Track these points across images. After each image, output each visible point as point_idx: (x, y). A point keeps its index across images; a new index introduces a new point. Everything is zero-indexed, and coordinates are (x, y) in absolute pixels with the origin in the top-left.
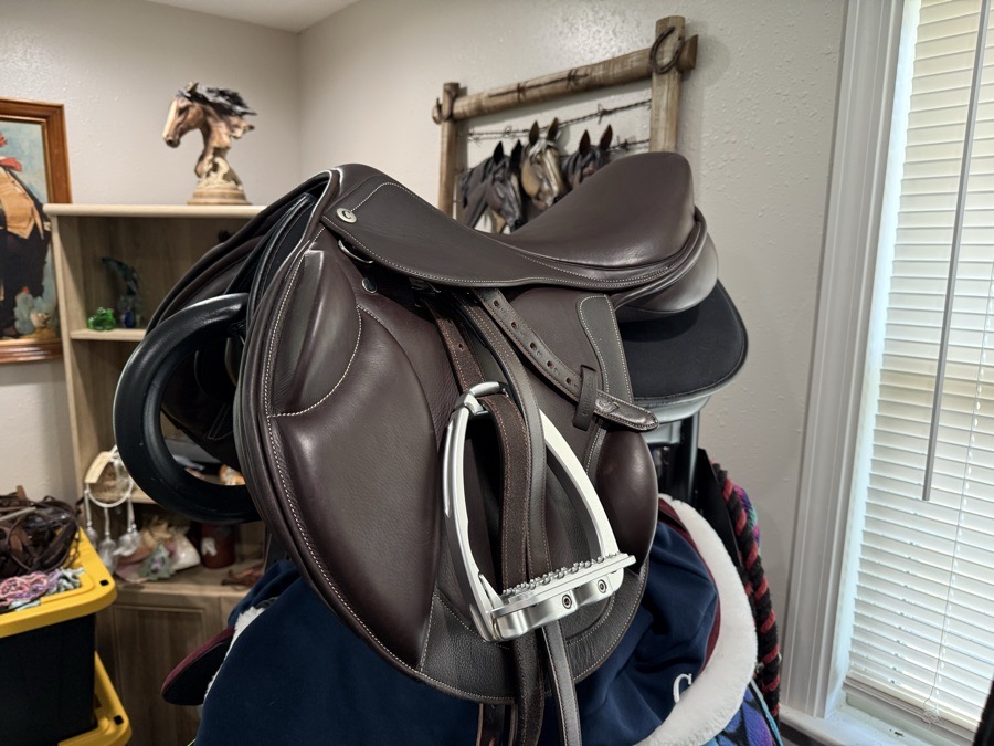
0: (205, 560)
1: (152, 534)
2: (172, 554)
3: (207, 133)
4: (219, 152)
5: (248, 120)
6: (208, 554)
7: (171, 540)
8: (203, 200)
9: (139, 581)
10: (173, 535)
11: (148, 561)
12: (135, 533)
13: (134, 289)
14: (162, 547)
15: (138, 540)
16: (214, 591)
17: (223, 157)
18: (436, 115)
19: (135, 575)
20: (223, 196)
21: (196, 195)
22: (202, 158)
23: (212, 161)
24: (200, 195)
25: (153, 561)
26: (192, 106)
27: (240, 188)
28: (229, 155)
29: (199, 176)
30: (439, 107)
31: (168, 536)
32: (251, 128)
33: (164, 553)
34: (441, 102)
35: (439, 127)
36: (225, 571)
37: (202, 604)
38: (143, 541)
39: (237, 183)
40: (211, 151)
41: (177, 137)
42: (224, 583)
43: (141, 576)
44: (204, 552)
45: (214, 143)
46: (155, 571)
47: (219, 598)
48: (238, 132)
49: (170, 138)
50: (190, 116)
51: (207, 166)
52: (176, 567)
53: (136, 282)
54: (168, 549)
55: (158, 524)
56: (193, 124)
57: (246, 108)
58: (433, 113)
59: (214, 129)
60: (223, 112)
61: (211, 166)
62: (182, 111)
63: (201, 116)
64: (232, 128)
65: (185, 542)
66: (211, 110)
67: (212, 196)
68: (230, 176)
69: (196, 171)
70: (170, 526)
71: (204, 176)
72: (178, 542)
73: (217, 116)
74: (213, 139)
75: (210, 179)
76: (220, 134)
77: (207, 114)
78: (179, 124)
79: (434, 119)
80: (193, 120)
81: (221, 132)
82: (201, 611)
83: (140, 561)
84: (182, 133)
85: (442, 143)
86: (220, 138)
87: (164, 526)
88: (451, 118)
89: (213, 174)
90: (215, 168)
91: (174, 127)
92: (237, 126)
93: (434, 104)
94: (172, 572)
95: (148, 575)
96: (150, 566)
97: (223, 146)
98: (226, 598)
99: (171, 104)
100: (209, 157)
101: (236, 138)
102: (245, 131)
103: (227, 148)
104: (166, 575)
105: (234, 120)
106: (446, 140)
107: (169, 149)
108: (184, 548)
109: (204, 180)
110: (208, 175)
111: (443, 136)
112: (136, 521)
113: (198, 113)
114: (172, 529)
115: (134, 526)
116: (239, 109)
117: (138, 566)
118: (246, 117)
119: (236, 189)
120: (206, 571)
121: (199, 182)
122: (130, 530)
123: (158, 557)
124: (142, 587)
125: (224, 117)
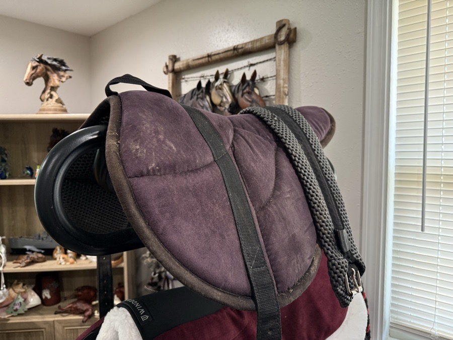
0: (44, 302)
1: (14, 291)
2: (25, 300)
3: (47, 78)
4: (53, 88)
5: (68, 74)
6: (46, 298)
7: (25, 292)
8: (45, 112)
9: (6, 317)
10: (26, 290)
11: (11, 306)
12: (5, 290)
13: (6, 159)
14: (19, 297)
15: (7, 294)
16: (50, 318)
17: (55, 91)
18: (165, 70)
19: (4, 314)
20: (56, 110)
21: (40, 110)
22: (44, 92)
23: (50, 93)
24: (44, 110)
25: (14, 304)
26: (40, 66)
27: (64, 106)
28: (59, 90)
29: (42, 101)
30: (167, 66)
31: (23, 290)
32: (70, 77)
33: (21, 300)
34: (168, 64)
35: (167, 76)
36: (56, 306)
37: (44, 326)
38: (9, 295)
39: (63, 104)
40: (49, 88)
41: (31, 81)
42: (56, 313)
43: (7, 314)
44: (44, 297)
45: (51, 84)
46: (16, 310)
47: (54, 321)
48: (64, 79)
49: (28, 81)
50: (38, 70)
51: (47, 95)
52: (28, 307)
53: (6, 155)
54: (23, 298)
55: (18, 284)
56: (40, 74)
57: (68, 67)
58: (164, 69)
59: (51, 77)
60: (56, 69)
61: (49, 95)
62: (34, 68)
63: (44, 71)
64: (60, 77)
65: (33, 293)
66: (49, 68)
67: (50, 110)
68: (59, 101)
69: (40, 98)
70: (24, 285)
71: (45, 100)
72: (29, 293)
73: (52, 71)
74: (51, 82)
75: (48, 102)
76: (54, 80)
77: (47, 70)
78: (32, 74)
79: (164, 72)
80: (40, 72)
81: (54, 79)
82: (43, 330)
83: (7, 306)
84: (34, 79)
85: (169, 83)
86: (54, 81)
87: (21, 285)
88: (173, 71)
89: (50, 100)
90: (51, 97)
91: (30, 75)
92: (63, 76)
93: (164, 65)
94: (26, 310)
95: (12, 312)
96: (13, 307)
97: (56, 86)
98: (57, 321)
99: (28, 64)
100: (48, 91)
101: (62, 82)
102: (67, 79)
103: (58, 87)
104: (23, 312)
105: (62, 73)
106: (171, 81)
107: (27, 86)
108: (32, 296)
109: (45, 103)
110: (47, 100)
111: (169, 80)
112: (6, 283)
113: (43, 69)
114: (25, 286)
115: (4, 286)
116: (64, 68)
117: (5, 308)
118: (68, 72)
119: (62, 107)
120: (45, 307)
121: (42, 104)
122: (2, 288)
123: (17, 302)
124: (9, 320)
125: (56, 71)
